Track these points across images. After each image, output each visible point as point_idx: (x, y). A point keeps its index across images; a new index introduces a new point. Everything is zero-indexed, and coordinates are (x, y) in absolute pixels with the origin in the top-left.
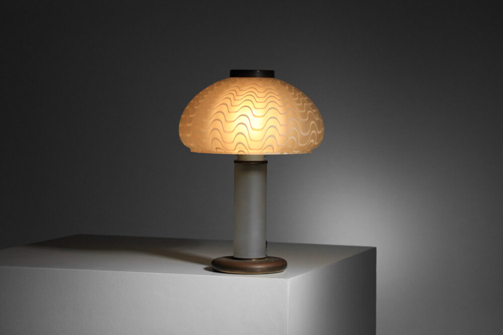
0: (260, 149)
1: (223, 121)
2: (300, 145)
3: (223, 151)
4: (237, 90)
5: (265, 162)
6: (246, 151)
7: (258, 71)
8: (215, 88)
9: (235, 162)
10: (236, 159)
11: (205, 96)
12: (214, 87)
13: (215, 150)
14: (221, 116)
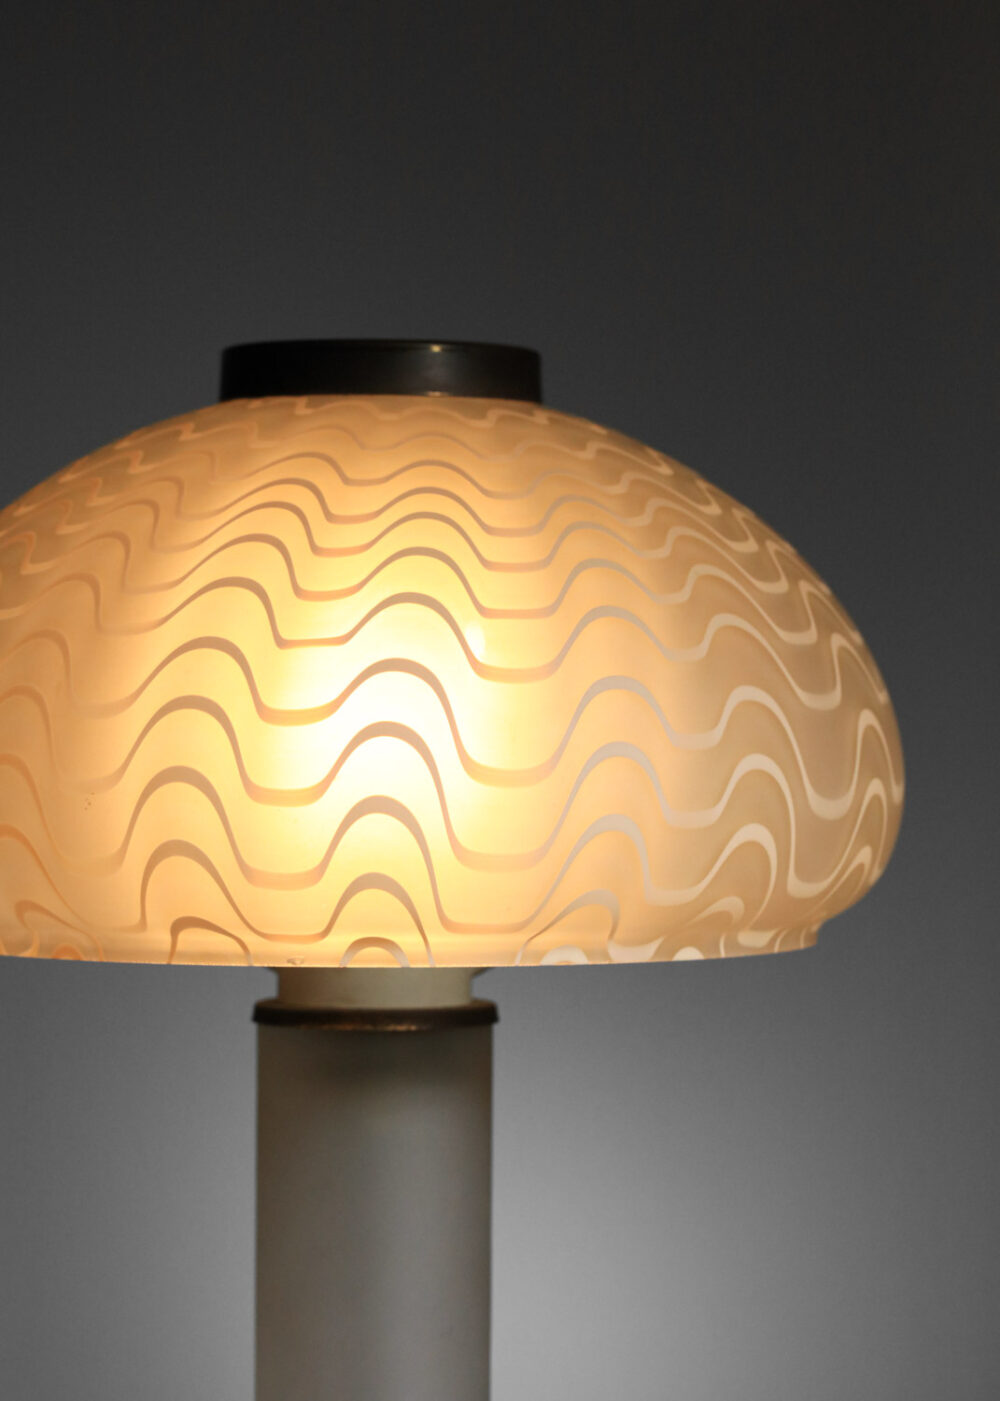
0: (518, 928)
1: (239, 709)
2: (797, 887)
3: (229, 945)
4: (326, 480)
5: (482, 1016)
6: (409, 942)
7: (436, 349)
8: (137, 469)
9: (265, 1015)
10: (269, 991)
11: (65, 530)
12: (127, 463)
13: (167, 937)
14: (218, 678)
